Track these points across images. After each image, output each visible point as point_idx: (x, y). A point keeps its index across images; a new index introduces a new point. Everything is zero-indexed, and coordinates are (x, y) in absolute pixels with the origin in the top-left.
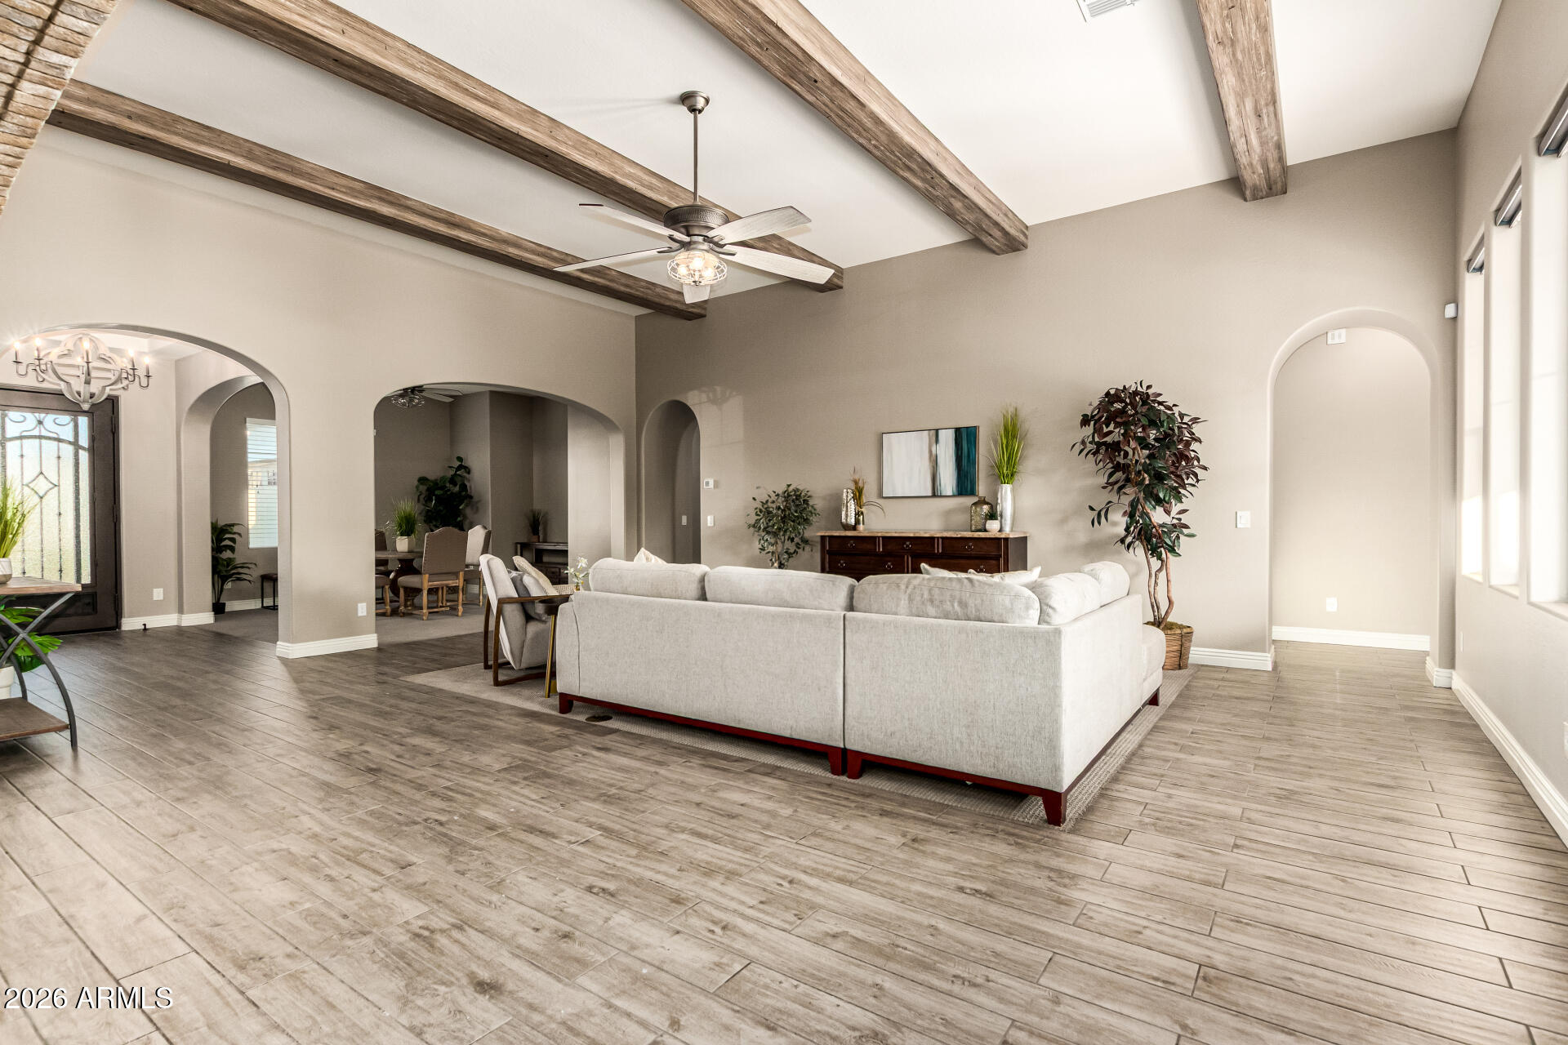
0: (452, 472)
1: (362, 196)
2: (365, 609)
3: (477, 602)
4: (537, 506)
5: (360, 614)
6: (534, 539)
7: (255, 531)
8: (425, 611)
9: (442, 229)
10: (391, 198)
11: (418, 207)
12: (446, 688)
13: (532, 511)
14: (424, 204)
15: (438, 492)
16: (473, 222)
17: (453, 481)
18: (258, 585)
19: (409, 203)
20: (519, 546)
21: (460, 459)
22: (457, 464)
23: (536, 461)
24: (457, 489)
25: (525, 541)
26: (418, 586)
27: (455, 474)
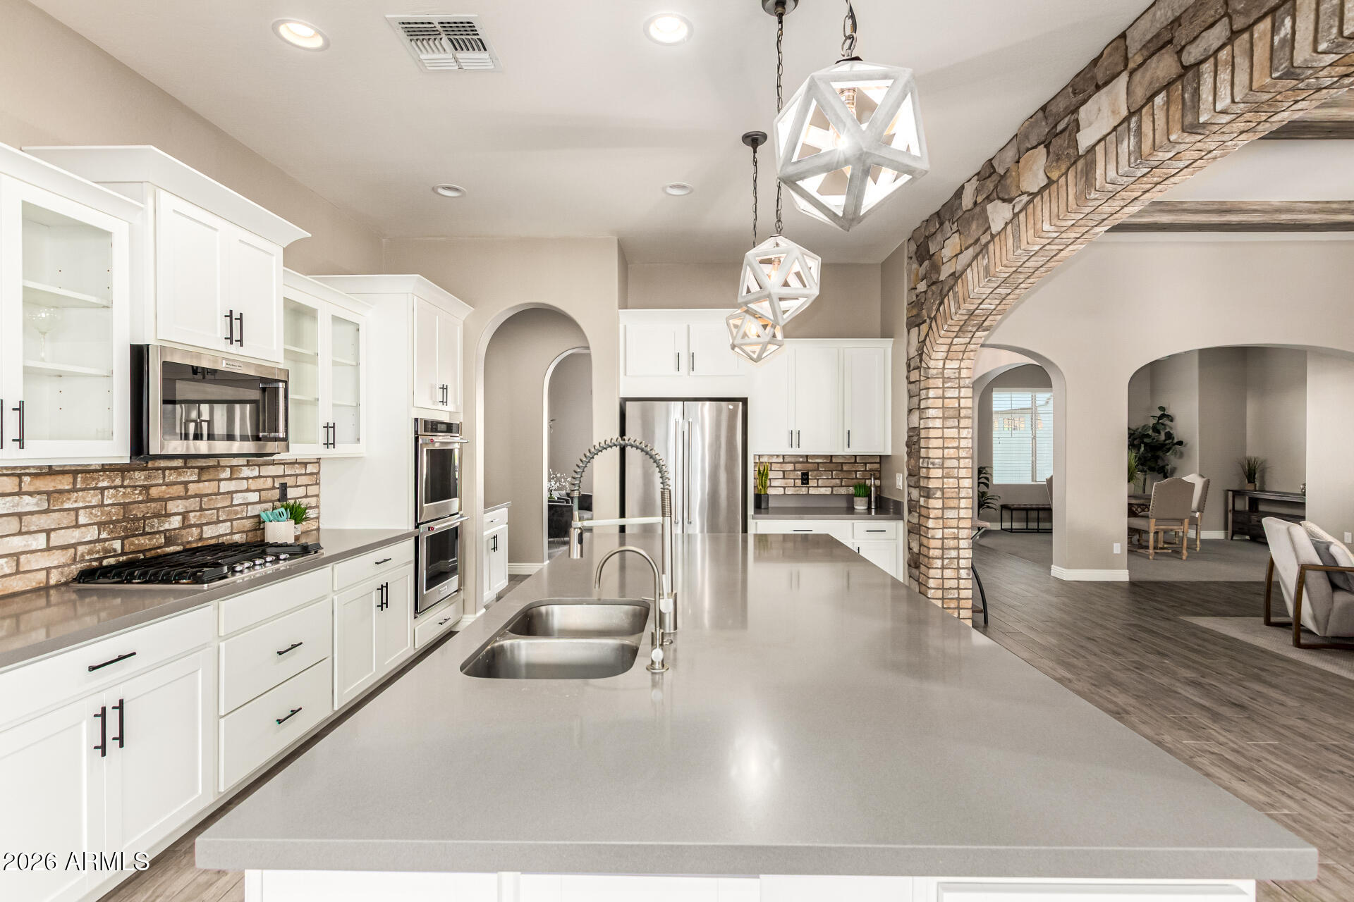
0: (1155, 421)
1: (1146, 214)
2: (1119, 548)
3: (1194, 546)
4: (1252, 452)
5: (1115, 552)
6: (1250, 487)
7: (997, 472)
8: (1151, 551)
9: (1215, 219)
10: (1170, 208)
11: (1194, 207)
12: (1239, 638)
13: (1246, 458)
14: (1198, 202)
15: (1146, 440)
16: (1243, 202)
17: (1155, 429)
18: (999, 512)
19: (1185, 206)
20: (1230, 494)
21: (1162, 408)
22: (1159, 413)
23: (1251, 409)
24: (1162, 437)
25: (1236, 488)
26: (1145, 528)
27: (1158, 423)
